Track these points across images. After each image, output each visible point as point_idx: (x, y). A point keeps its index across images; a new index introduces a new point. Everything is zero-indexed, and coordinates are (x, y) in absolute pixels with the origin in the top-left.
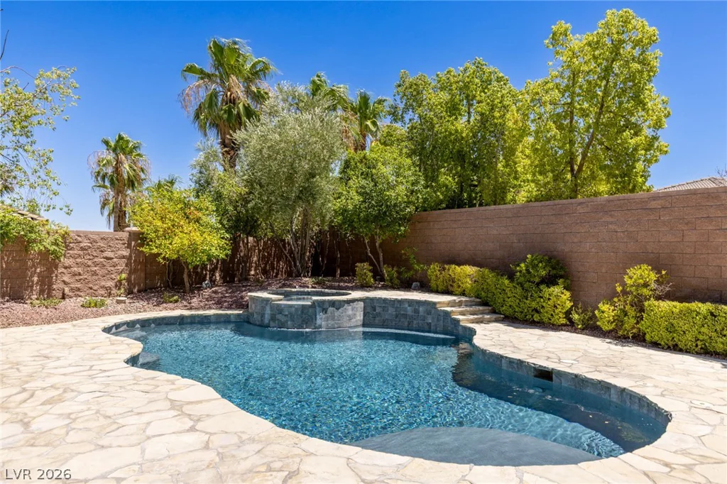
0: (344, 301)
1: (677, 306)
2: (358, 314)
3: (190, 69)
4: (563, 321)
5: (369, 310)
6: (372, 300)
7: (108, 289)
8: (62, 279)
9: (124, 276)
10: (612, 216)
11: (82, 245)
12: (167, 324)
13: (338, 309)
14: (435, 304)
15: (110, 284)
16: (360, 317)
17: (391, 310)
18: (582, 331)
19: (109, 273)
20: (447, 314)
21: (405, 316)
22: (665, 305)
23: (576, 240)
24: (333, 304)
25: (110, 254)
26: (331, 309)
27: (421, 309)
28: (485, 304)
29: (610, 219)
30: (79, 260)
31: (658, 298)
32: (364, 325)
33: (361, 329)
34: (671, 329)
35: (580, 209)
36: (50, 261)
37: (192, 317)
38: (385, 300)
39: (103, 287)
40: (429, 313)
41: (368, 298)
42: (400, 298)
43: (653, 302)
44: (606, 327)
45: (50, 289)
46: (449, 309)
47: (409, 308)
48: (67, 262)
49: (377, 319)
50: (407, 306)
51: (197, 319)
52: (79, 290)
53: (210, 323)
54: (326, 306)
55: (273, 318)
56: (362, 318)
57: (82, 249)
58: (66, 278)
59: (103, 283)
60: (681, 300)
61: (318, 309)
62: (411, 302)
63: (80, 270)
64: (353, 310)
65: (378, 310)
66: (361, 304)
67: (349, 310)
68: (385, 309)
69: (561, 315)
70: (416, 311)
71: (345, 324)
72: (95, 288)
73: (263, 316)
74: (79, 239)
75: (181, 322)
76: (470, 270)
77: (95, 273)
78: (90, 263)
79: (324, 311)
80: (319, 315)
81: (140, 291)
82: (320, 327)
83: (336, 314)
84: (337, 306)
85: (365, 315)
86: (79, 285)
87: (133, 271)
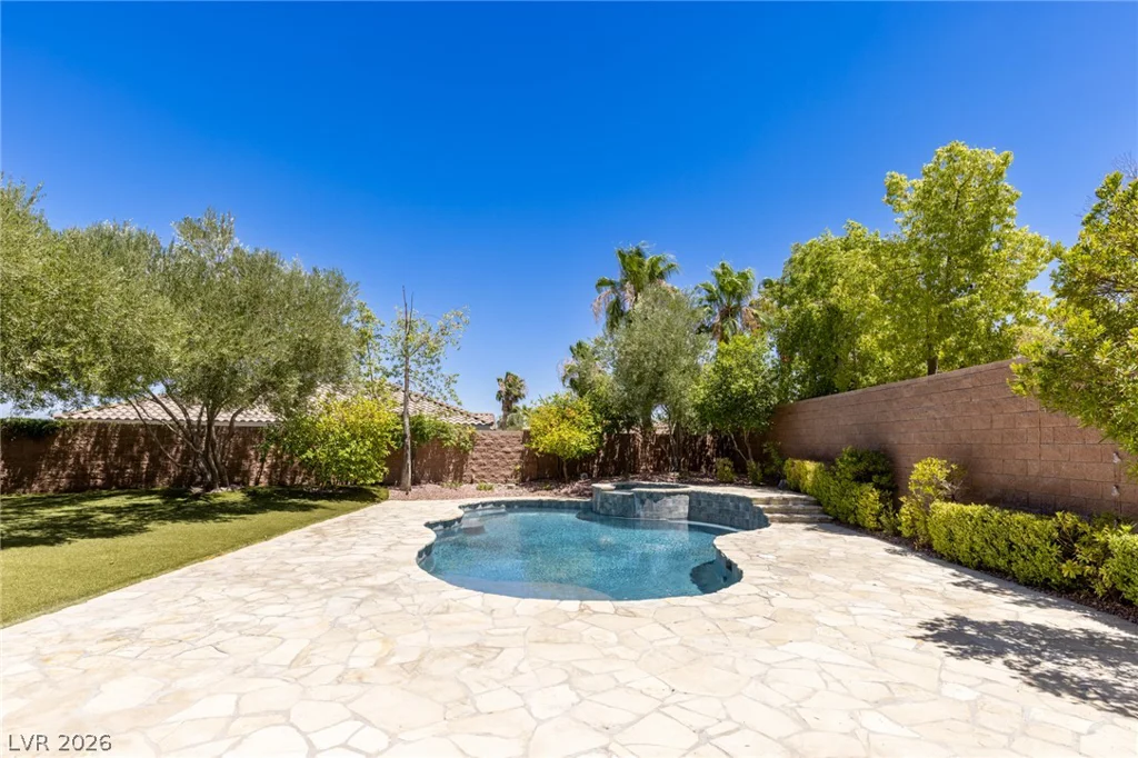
0: (662, 493)
2: (681, 507)
3: (602, 283)
4: (872, 524)
5: (694, 503)
6: (698, 493)
7: (506, 477)
8: (471, 468)
9: (518, 467)
10: (931, 400)
11: (486, 442)
13: (655, 501)
14: (749, 501)
15: (508, 473)
16: (684, 510)
17: (715, 505)
19: (508, 464)
20: (761, 511)
22: (944, 508)
23: (903, 430)
24: (650, 495)
25: (509, 449)
26: (648, 501)
27: (741, 505)
28: (818, 503)
29: (930, 404)
30: (484, 454)
31: (946, 499)
32: (689, 518)
33: (687, 522)
36: (461, 454)
37: (549, 501)
38: (709, 495)
41: (694, 492)
42: (722, 493)
43: (937, 503)
44: (905, 532)
45: (461, 476)
46: (761, 506)
47: (730, 504)
48: (475, 455)
49: (703, 512)
50: (729, 501)
52: (483, 477)
53: (563, 508)
54: (644, 497)
55: (602, 506)
56: (687, 511)
57: (486, 445)
58: (474, 468)
59: (502, 472)
61: (636, 499)
63: (485, 461)
64: (674, 502)
65: (703, 504)
66: (687, 498)
67: (670, 502)
68: (709, 504)
69: (871, 517)
70: (737, 507)
71: (666, 516)
75: (540, 506)
77: (496, 464)
78: (492, 456)
79: (643, 502)
80: (638, 504)
81: (531, 480)
82: (638, 516)
83: (654, 505)
84: (655, 498)
85: (691, 508)
86: (484, 473)
87: (527, 464)
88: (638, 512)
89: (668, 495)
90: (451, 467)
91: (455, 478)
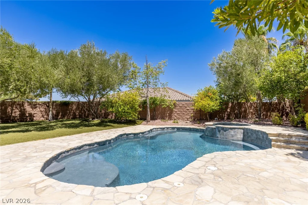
0: (229, 128)
2: (238, 135)
5: (246, 134)
6: (247, 129)
7: (188, 118)
8: (174, 115)
9: (192, 115)
11: (180, 106)
12: (186, 130)
14: (267, 134)
15: (188, 117)
16: (240, 136)
17: (254, 135)
19: (188, 114)
20: (271, 140)
21: (260, 139)
24: (223, 128)
25: (189, 108)
26: (222, 131)
27: (265, 136)
30: (179, 110)
32: (243, 140)
36: (171, 111)
39: (186, 118)
41: (245, 128)
42: (257, 129)
46: (272, 138)
47: (261, 135)
48: (176, 110)
49: (249, 138)
50: (260, 134)
51: (195, 130)
52: (179, 118)
53: (198, 131)
54: (220, 129)
56: (242, 137)
57: (180, 107)
58: (176, 115)
59: (186, 117)
61: (217, 130)
62: (261, 132)
63: (179, 113)
64: (234, 132)
65: (249, 134)
66: (242, 131)
67: (232, 132)
68: (252, 134)
70: (263, 137)
71: (229, 138)
72: (184, 118)
74: (179, 104)
77: (184, 114)
78: (182, 111)
79: (219, 131)
80: (217, 132)
81: (197, 120)
82: (218, 137)
83: (225, 133)
84: (225, 130)
85: (244, 136)
86: (179, 117)
87: (196, 114)
88: (217, 135)
89: (231, 129)
90: (168, 115)
91: (169, 118)
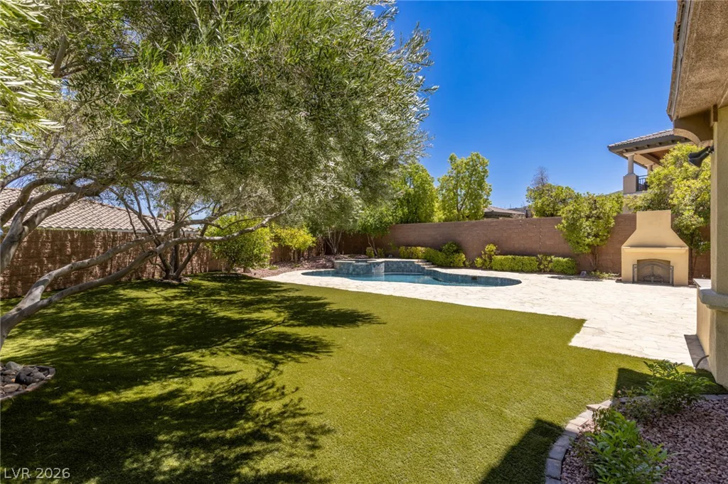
1: (503, 257)
4: (463, 265)
5: (386, 266)
6: (388, 262)
13: (377, 266)
14: (413, 262)
17: (395, 265)
18: (469, 268)
20: (419, 265)
21: (401, 267)
22: (499, 257)
24: (377, 263)
27: (407, 265)
33: (384, 273)
34: (501, 264)
35: (465, 225)
38: (392, 262)
40: (411, 265)
41: (385, 261)
43: (495, 256)
44: (479, 266)
49: (390, 269)
50: (401, 264)
54: (375, 264)
55: (354, 270)
56: (384, 269)
60: (504, 255)
62: (403, 262)
65: (390, 266)
66: (384, 264)
68: (393, 265)
69: (462, 263)
71: (380, 271)
73: (348, 270)
76: (419, 248)
79: (374, 267)
88: (373, 271)
